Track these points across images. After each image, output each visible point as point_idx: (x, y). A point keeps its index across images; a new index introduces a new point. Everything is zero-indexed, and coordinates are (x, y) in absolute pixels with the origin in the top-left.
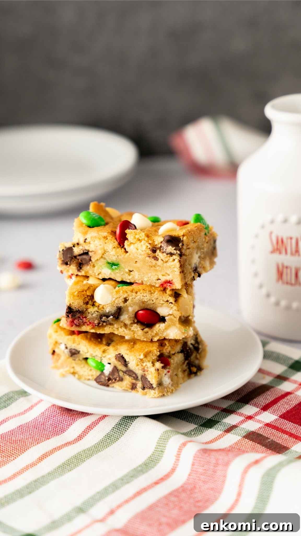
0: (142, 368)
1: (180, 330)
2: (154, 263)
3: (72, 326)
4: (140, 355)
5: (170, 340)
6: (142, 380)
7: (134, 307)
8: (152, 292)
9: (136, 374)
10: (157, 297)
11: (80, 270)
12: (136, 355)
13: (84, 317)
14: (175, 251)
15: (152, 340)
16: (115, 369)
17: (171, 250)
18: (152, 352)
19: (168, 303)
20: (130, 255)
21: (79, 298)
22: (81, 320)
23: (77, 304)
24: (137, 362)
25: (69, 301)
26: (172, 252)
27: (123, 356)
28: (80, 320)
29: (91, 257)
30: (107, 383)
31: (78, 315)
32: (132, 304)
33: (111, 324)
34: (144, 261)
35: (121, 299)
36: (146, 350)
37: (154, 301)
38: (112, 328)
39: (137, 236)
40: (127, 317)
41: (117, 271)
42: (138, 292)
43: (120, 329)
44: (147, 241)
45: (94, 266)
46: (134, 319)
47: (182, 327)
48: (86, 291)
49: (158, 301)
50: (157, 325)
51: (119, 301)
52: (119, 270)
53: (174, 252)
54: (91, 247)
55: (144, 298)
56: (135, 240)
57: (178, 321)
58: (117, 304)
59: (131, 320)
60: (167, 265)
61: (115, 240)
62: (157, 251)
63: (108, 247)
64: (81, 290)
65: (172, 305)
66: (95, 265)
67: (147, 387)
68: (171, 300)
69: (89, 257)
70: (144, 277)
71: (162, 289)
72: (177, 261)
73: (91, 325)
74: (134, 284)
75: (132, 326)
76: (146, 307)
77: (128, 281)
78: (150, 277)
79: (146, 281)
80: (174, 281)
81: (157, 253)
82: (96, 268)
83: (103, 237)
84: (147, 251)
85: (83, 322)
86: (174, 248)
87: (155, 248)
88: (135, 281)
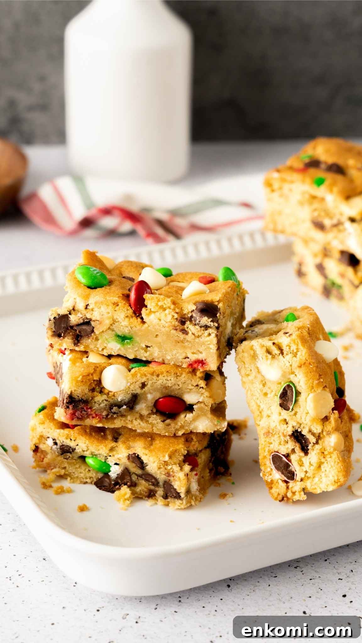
0: (166, 472)
1: (211, 421)
2: (182, 338)
3: (73, 419)
4: (164, 456)
5: (197, 434)
6: (164, 487)
7: (154, 394)
8: (178, 374)
9: (156, 479)
10: (185, 381)
11: (77, 344)
12: (158, 456)
13: (88, 407)
14: (212, 323)
15: (175, 434)
16: (126, 472)
17: (206, 322)
18: (178, 451)
19: (198, 388)
20: (149, 326)
21: (84, 385)
22: (85, 411)
23: (81, 391)
24: (159, 465)
25: (70, 388)
26: (207, 325)
27: (139, 456)
28: (83, 412)
29: (93, 328)
30: (113, 488)
31: (82, 405)
32: (152, 390)
33: (122, 416)
34: (168, 335)
35: (139, 384)
36: (171, 449)
37: (181, 386)
38: (124, 421)
39: (160, 304)
40: (144, 407)
41: (129, 346)
42: (160, 375)
43: (134, 422)
44: (174, 309)
45: (97, 339)
46: (153, 409)
47: (215, 418)
48: (92, 375)
49: (185, 386)
50: (182, 416)
51: (135, 387)
52: (133, 345)
53: (210, 325)
54: (95, 315)
55: (167, 382)
56: (157, 308)
57: (210, 410)
58: (132, 390)
59: (148, 410)
60: (199, 340)
61: (130, 307)
62: (187, 323)
63: (118, 316)
64: (87, 374)
65: (204, 391)
66: (99, 338)
67: (171, 495)
68: (202, 383)
69: (91, 328)
70: (166, 354)
71: (191, 370)
72: (213, 335)
73: (97, 418)
74: (152, 363)
75: (150, 417)
76: (169, 394)
77: (144, 359)
78: (176, 355)
79: (169, 360)
80: (208, 360)
81: (186, 325)
82: (100, 341)
83: (112, 303)
84: (173, 323)
85: (87, 414)
86: (211, 319)
87: (184, 318)
88: (153, 359)
